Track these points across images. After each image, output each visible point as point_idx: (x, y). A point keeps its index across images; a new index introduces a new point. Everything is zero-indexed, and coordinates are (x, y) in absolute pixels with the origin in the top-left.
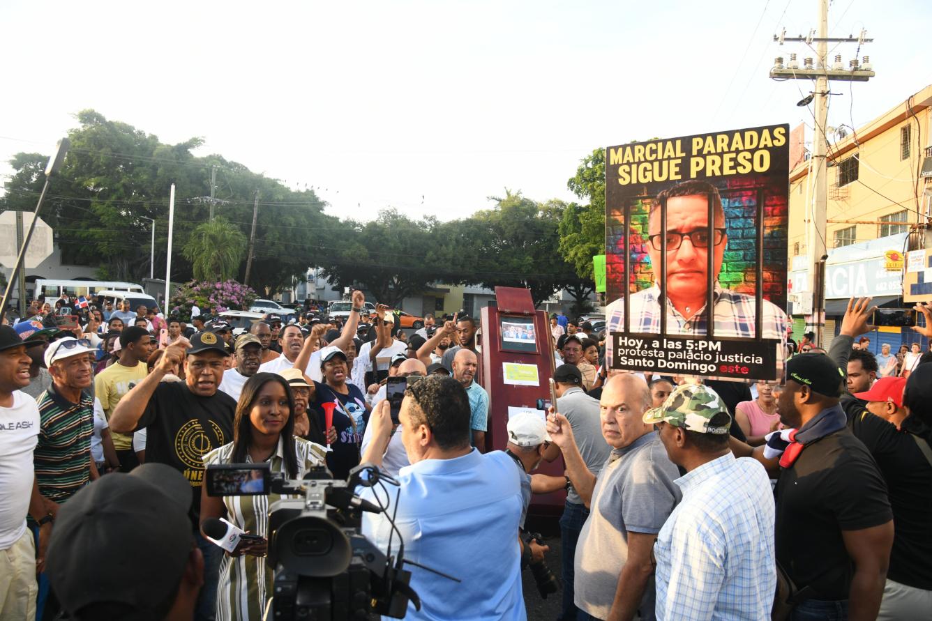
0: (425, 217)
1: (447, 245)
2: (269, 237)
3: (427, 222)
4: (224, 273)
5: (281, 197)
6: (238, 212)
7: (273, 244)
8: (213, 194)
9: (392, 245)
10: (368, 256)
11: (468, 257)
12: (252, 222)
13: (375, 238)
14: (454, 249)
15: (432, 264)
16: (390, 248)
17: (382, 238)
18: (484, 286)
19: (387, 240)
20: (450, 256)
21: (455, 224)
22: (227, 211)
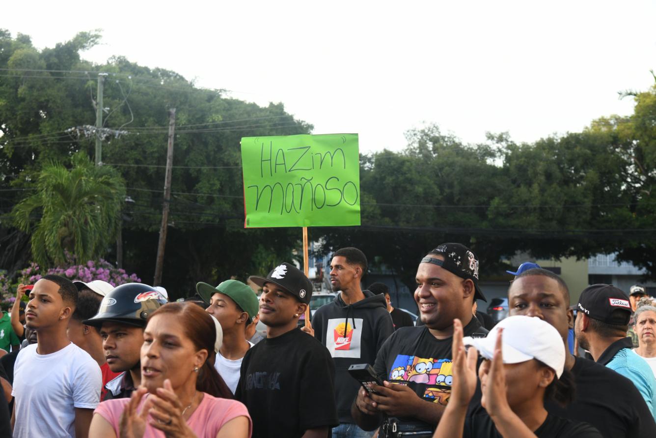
0: (491, 137)
1: (529, 184)
2: (203, 189)
3: (494, 146)
4: (81, 250)
5: (218, 118)
6: (149, 150)
7: (211, 200)
8: (99, 121)
9: (420, 189)
10: (378, 211)
11: (572, 205)
12: (165, 164)
13: (389, 180)
14: (542, 190)
15: (501, 220)
16: (417, 196)
17: (401, 178)
18: (620, 259)
19: (410, 181)
20: (536, 203)
21: (547, 146)
22: (132, 148)
